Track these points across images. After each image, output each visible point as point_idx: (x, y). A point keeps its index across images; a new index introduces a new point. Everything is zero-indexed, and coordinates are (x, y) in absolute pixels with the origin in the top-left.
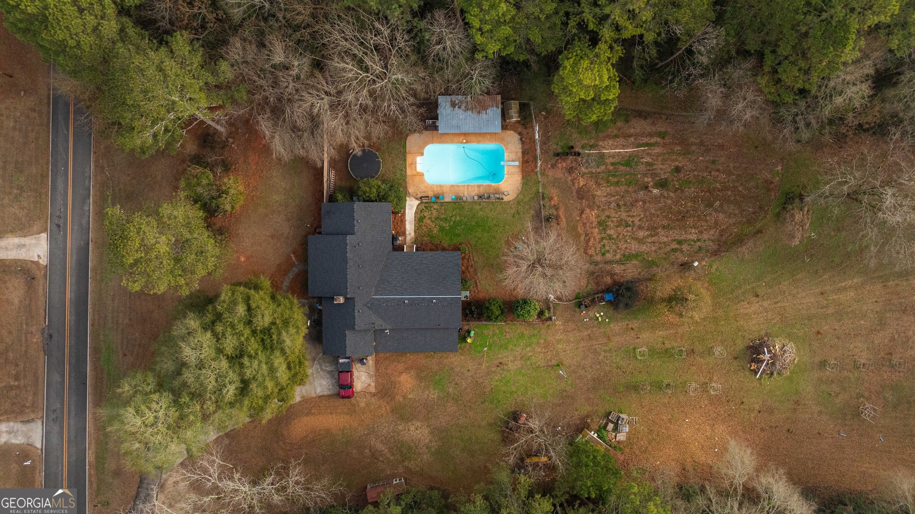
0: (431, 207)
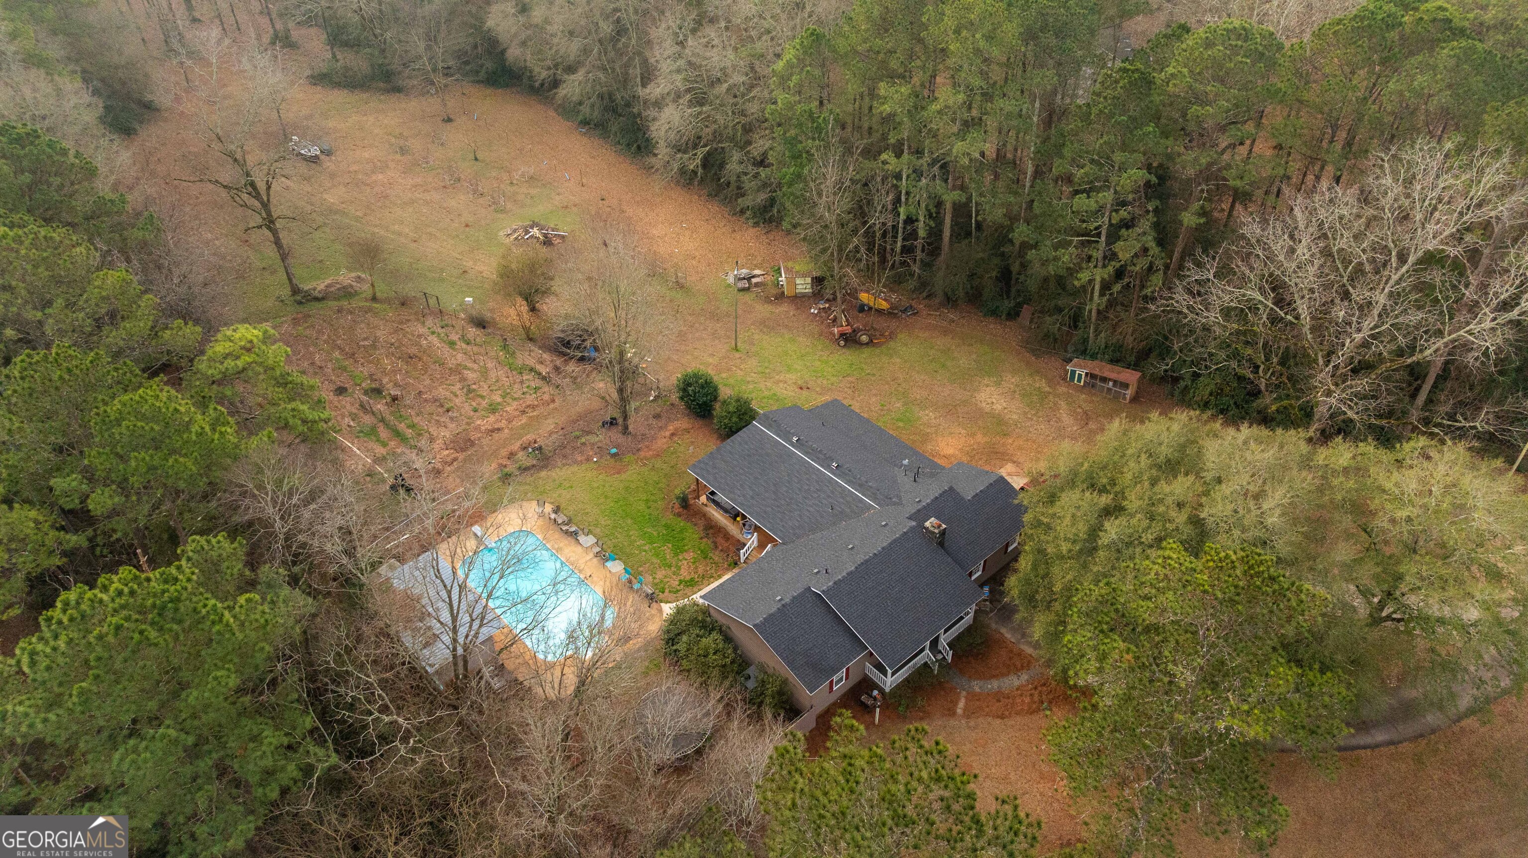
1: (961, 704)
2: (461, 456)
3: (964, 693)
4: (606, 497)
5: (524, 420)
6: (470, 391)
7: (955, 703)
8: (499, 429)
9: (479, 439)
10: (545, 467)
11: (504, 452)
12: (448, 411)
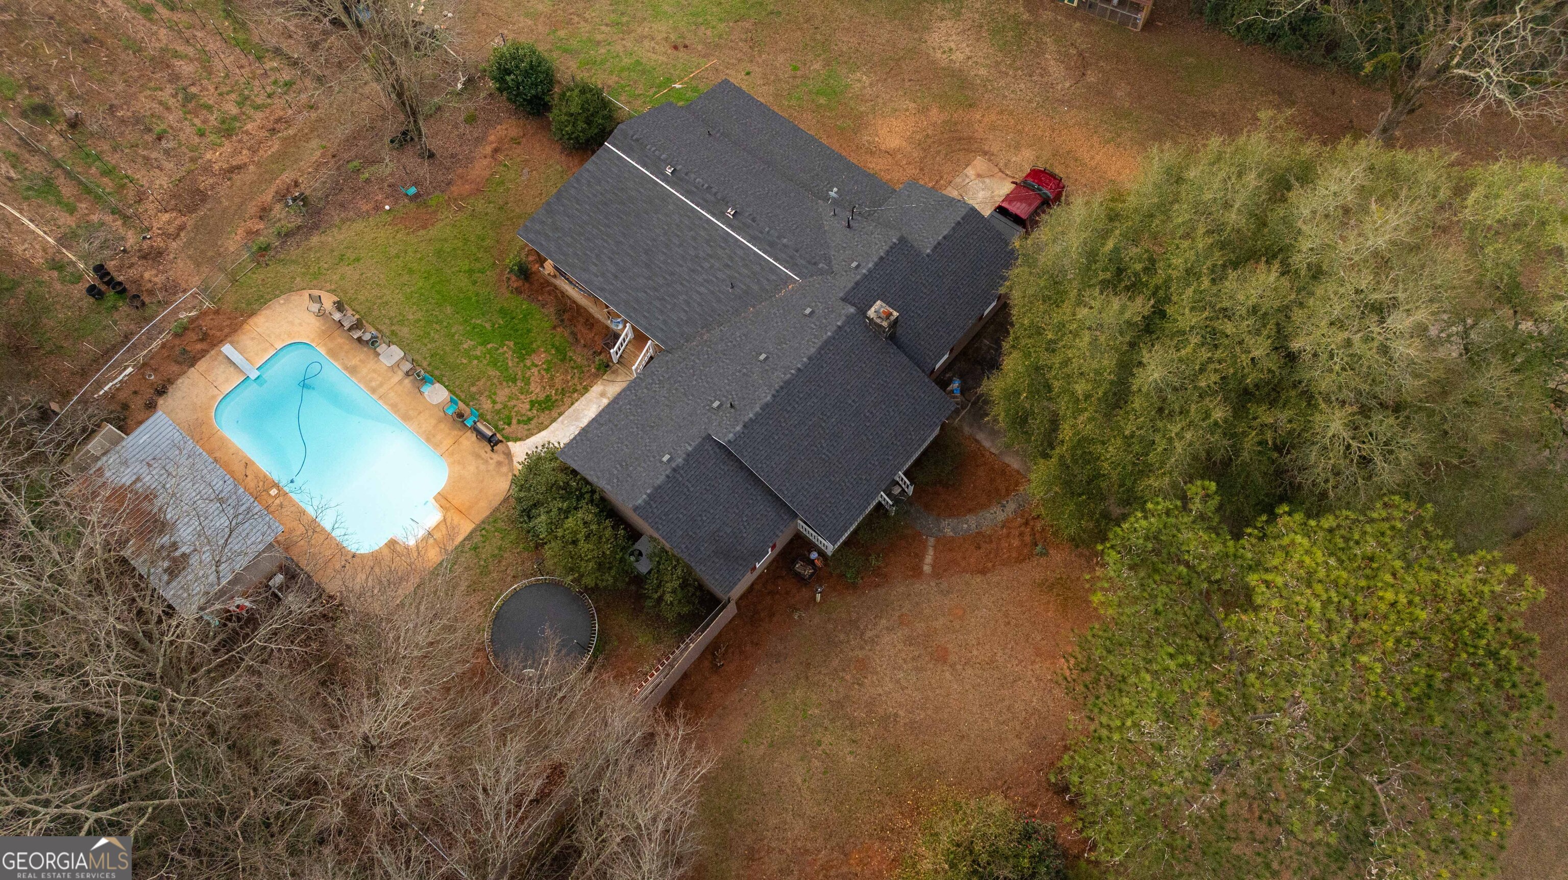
0: (498, 412)
1: (929, 559)
2: (190, 221)
3: (931, 541)
4: (411, 272)
5: (275, 146)
6: (189, 98)
7: (920, 557)
8: (239, 167)
9: (213, 188)
10: (316, 227)
11: (252, 208)
12: (159, 139)
